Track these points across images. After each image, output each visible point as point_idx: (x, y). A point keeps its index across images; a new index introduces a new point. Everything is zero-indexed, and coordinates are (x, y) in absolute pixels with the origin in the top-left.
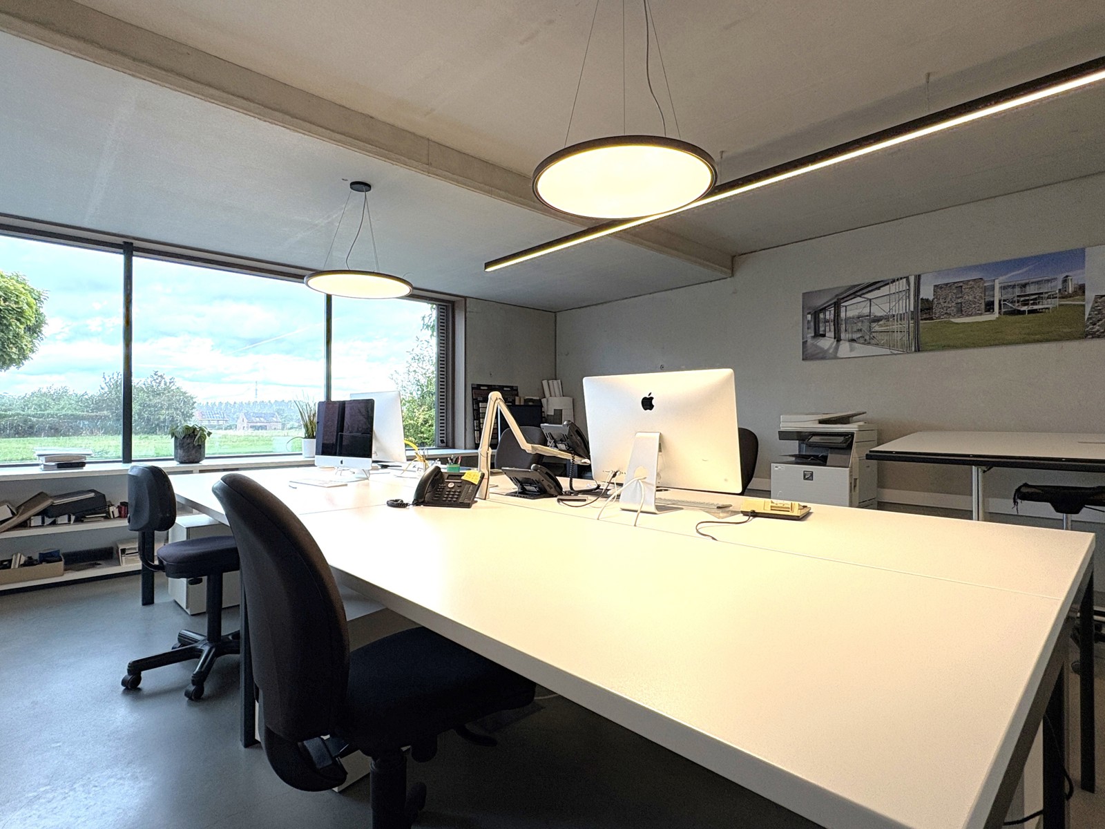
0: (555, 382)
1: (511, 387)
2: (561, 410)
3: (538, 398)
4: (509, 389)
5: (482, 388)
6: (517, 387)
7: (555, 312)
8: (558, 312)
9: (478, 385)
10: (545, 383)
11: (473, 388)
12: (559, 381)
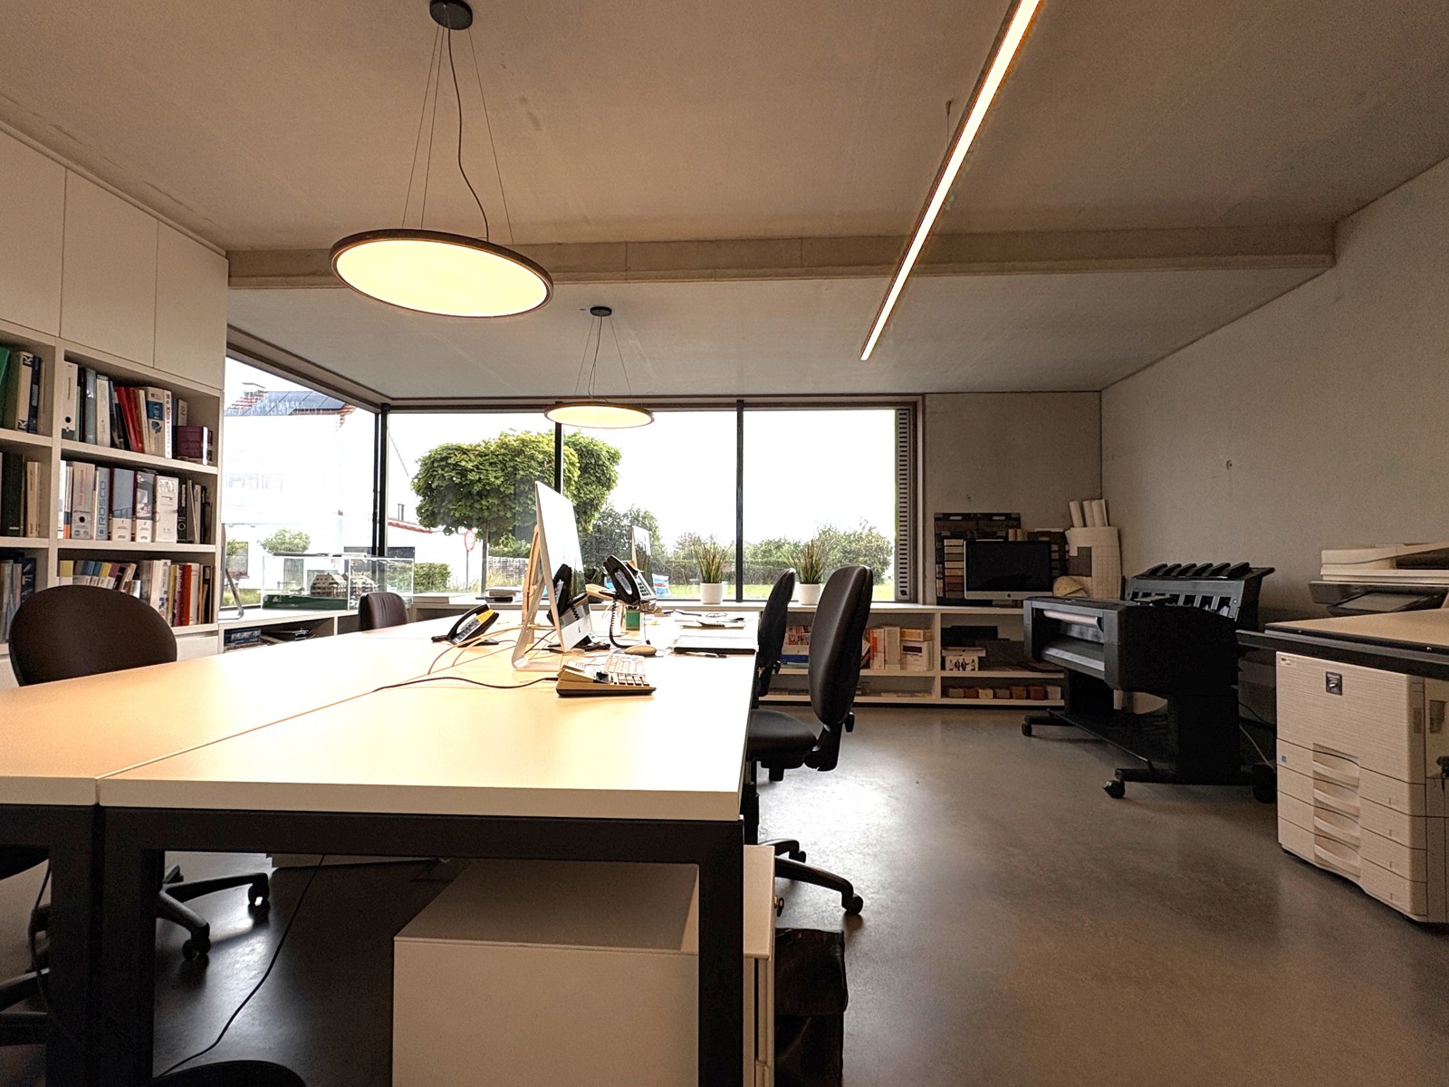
0: (1095, 503)
1: (1008, 516)
2: (1090, 548)
3: (1061, 530)
4: (1003, 518)
5: (952, 518)
6: (1019, 514)
7: (1100, 392)
8: (1104, 389)
9: (944, 514)
10: (1074, 506)
11: (936, 519)
12: (1103, 501)
